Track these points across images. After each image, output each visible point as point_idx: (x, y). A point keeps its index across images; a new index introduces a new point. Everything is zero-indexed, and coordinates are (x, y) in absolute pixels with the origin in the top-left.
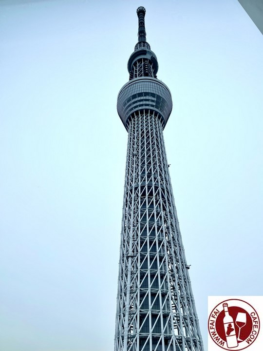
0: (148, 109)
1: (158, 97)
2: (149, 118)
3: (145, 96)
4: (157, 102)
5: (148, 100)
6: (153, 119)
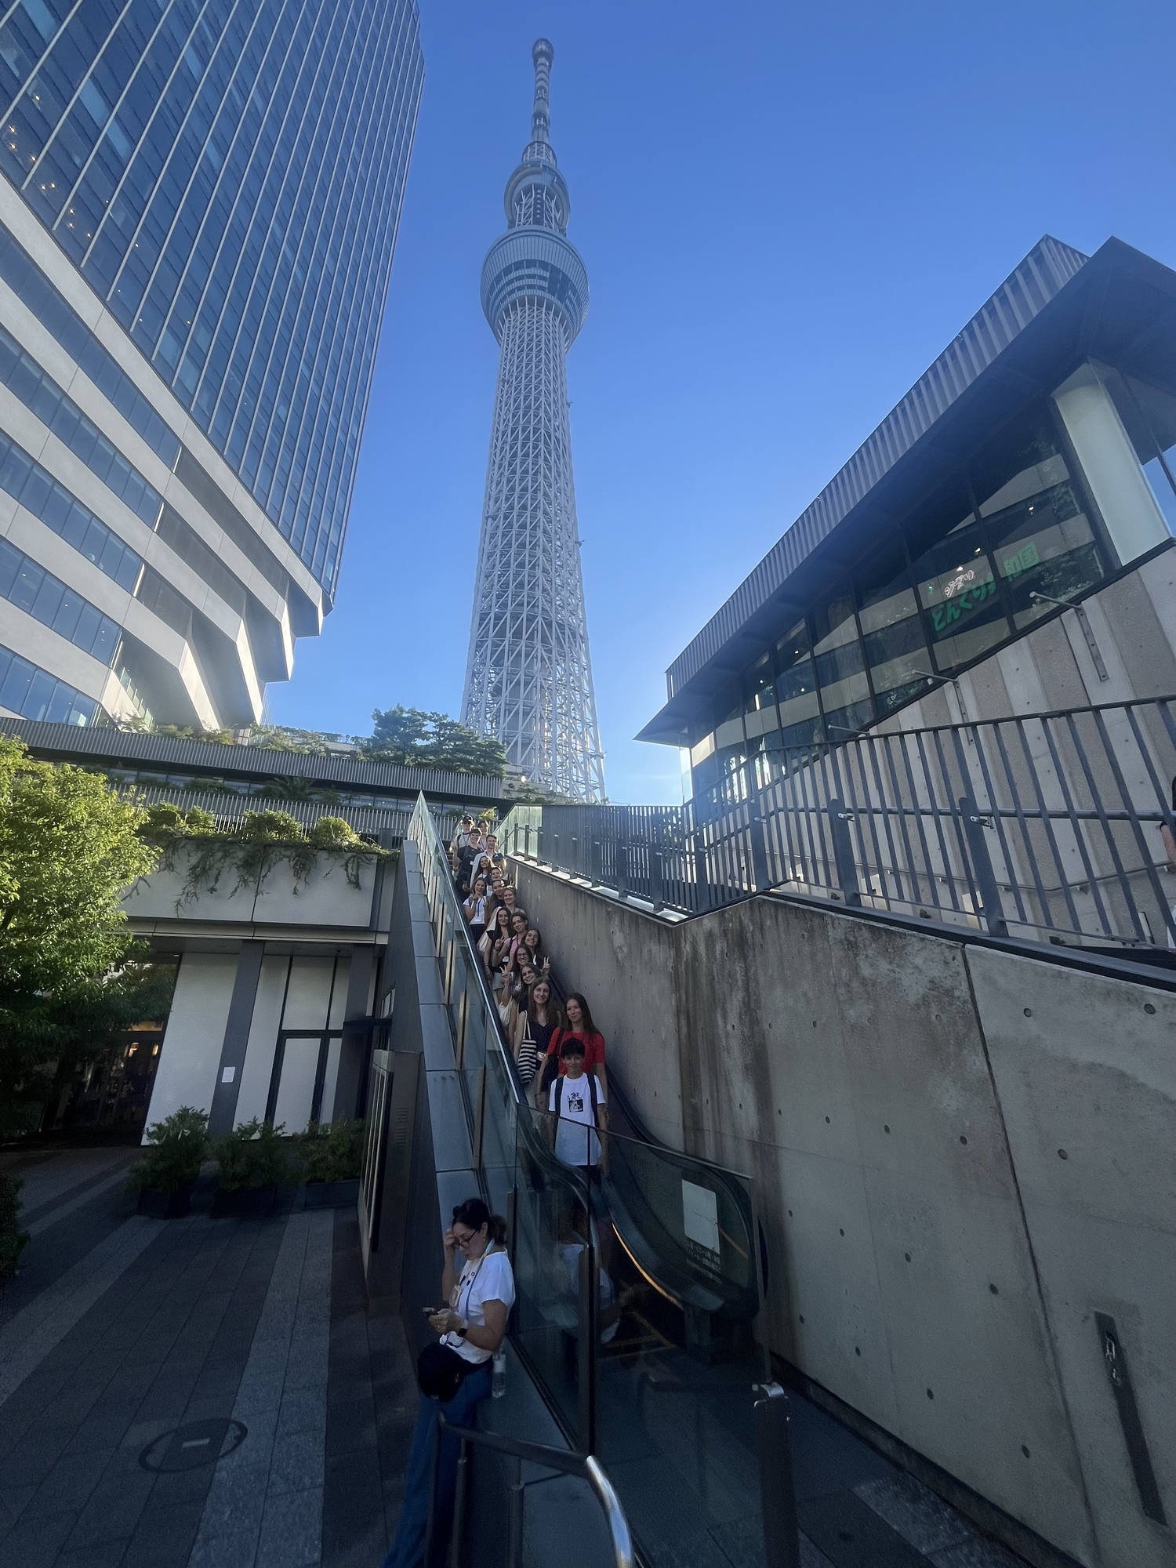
0: (534, 296)
1: (554, 270)
3: (528, 267)
4: (552, 281)
5: (533, 276)
6: (544, 316)
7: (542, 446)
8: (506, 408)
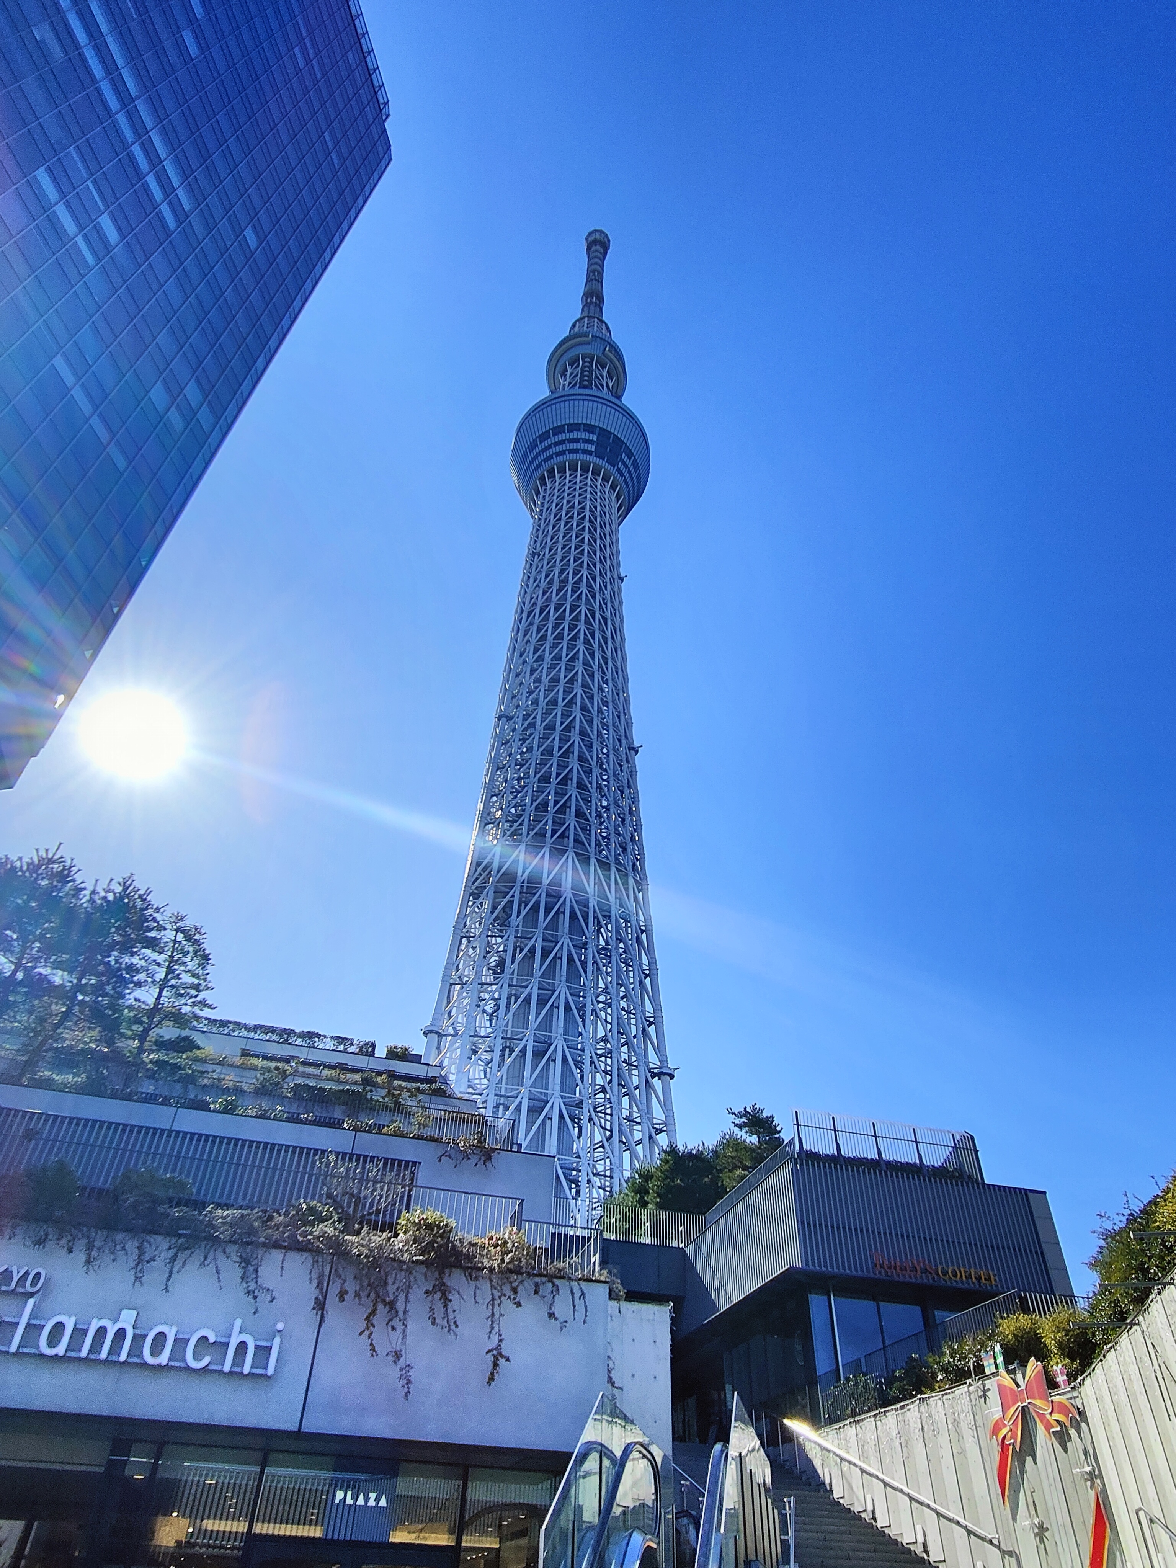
0: (577, 461)
2: (578, 479)
3: (570, 431)
4: (598, 444)
5: (576, 440)
6: (589, 482)
7: (582, 627)
8: (535, 584)
